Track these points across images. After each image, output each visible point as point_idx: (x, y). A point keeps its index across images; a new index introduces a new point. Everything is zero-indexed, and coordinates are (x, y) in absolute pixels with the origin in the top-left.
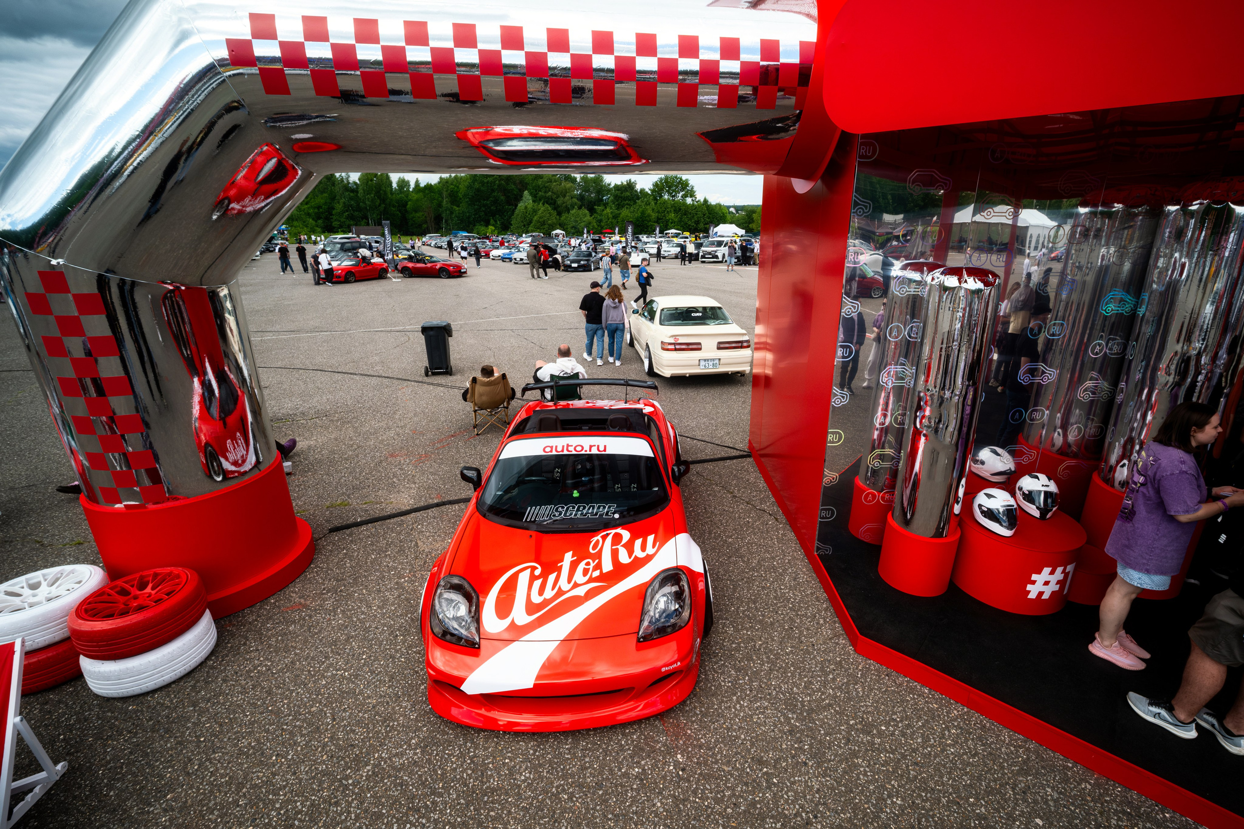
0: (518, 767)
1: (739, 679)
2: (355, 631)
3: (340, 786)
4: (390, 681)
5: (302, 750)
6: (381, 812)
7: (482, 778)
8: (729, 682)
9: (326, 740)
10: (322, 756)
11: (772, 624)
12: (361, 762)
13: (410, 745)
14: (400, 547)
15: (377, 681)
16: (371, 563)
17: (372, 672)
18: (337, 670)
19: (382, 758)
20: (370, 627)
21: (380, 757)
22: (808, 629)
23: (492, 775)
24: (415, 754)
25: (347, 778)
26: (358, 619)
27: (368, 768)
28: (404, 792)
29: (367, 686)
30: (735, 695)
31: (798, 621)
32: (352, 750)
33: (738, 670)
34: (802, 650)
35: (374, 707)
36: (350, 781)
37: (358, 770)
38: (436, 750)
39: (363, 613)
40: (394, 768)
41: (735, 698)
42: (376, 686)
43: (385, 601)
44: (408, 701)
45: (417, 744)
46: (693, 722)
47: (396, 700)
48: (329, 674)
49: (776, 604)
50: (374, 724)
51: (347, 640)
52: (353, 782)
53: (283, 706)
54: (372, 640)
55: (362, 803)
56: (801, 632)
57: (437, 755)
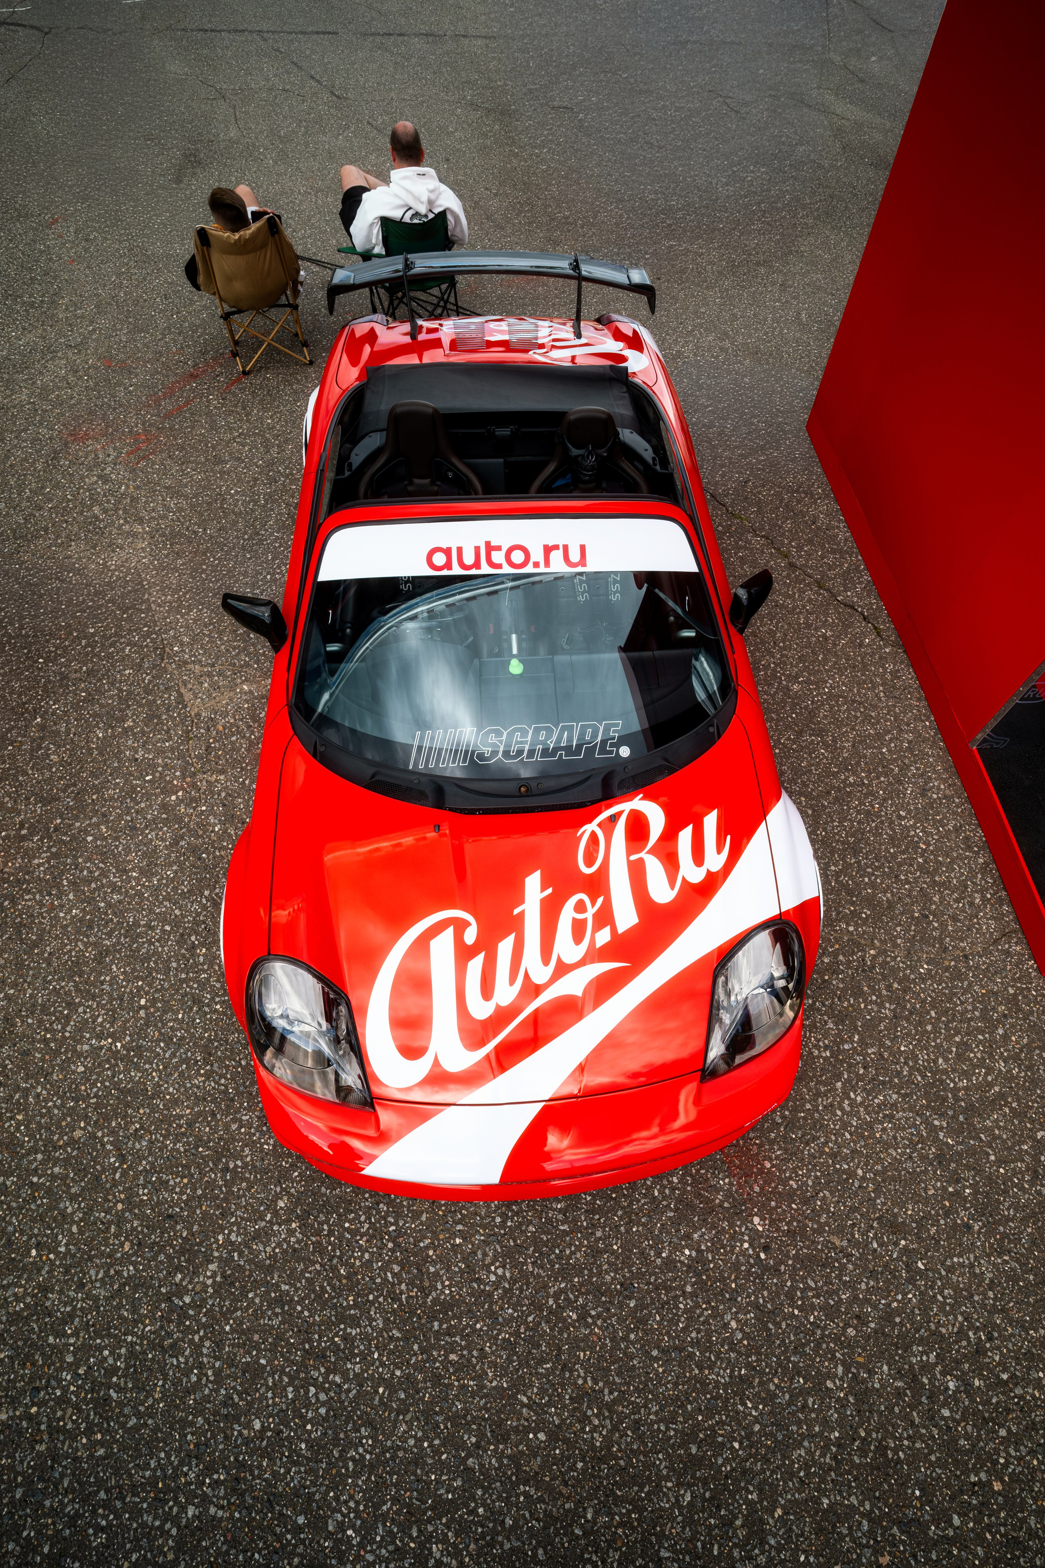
0: (479, 1253)
1: (843, 1041)
2: (110, 935)
3: (171, 1311)
4: (206, 1062)
5: (81, 1232)
6: (257, 1362)
7: (422, 1281)
8: (826, 1047)
9: (120, 1206)
10: (122, 1245)
11: (891, 906)
12: (196, 1256)
13: (276, 1213)
14: (150, 704)
15: (183, 1061)
16: (101, 754)
17: (168, 1040)
18: (99, 1037)
19: (232, 1243)
20: (136, 924)
21: (227, 1240)
22: (955, 919)
23: (436, 1274)
24: (291, 1232)
25: (180, 1291)
26: (109, 905)
27: (213, 1267)
28: (289, 1318)
29: (166, 1075)
30: (838, 1077)
31: (936, 899)
32: (173, 1228)
33: (840, 1019)
34: (947, 969)
35: (190, 1125)
36: (187, 1299)
37: (196, 1273)
38: (327, 1222)
39: (115, 889)
40: (260, 1266)
41: (839, 1084)
42: (181, 1074)
43: (151, 855)
44: (249, 1109)
45: (290, 1211)
46: (772, 1142)
47: (227, 1106)
48: (86, 1047)
49: (894, 856)
50: (198, 1166)
51: (99, 959)
52: (193, 1300)
53: (18, 1129)
54: (148, 959)
55: (219, 1345)
56: (943, 925)
57: (331, 1233)
